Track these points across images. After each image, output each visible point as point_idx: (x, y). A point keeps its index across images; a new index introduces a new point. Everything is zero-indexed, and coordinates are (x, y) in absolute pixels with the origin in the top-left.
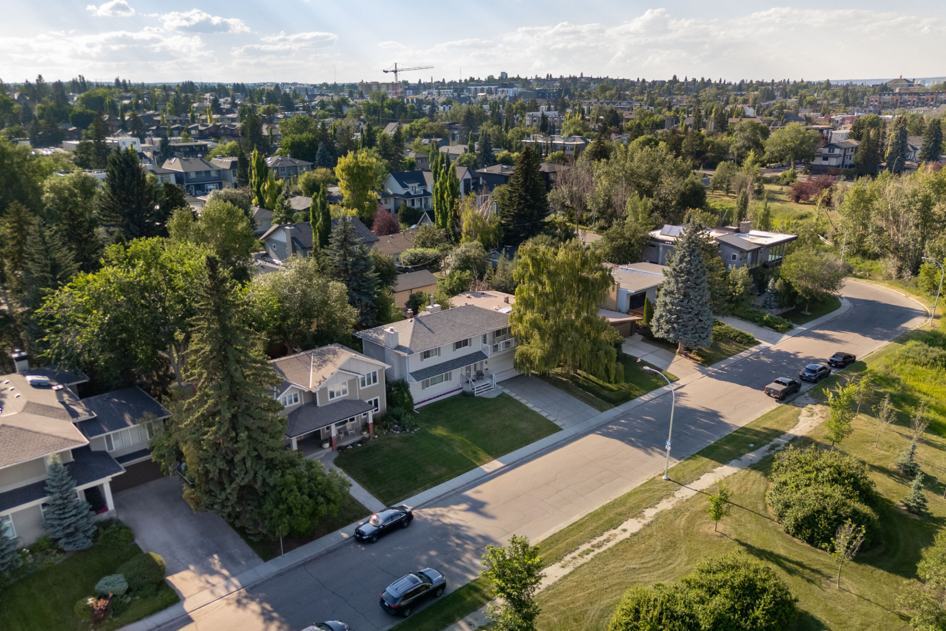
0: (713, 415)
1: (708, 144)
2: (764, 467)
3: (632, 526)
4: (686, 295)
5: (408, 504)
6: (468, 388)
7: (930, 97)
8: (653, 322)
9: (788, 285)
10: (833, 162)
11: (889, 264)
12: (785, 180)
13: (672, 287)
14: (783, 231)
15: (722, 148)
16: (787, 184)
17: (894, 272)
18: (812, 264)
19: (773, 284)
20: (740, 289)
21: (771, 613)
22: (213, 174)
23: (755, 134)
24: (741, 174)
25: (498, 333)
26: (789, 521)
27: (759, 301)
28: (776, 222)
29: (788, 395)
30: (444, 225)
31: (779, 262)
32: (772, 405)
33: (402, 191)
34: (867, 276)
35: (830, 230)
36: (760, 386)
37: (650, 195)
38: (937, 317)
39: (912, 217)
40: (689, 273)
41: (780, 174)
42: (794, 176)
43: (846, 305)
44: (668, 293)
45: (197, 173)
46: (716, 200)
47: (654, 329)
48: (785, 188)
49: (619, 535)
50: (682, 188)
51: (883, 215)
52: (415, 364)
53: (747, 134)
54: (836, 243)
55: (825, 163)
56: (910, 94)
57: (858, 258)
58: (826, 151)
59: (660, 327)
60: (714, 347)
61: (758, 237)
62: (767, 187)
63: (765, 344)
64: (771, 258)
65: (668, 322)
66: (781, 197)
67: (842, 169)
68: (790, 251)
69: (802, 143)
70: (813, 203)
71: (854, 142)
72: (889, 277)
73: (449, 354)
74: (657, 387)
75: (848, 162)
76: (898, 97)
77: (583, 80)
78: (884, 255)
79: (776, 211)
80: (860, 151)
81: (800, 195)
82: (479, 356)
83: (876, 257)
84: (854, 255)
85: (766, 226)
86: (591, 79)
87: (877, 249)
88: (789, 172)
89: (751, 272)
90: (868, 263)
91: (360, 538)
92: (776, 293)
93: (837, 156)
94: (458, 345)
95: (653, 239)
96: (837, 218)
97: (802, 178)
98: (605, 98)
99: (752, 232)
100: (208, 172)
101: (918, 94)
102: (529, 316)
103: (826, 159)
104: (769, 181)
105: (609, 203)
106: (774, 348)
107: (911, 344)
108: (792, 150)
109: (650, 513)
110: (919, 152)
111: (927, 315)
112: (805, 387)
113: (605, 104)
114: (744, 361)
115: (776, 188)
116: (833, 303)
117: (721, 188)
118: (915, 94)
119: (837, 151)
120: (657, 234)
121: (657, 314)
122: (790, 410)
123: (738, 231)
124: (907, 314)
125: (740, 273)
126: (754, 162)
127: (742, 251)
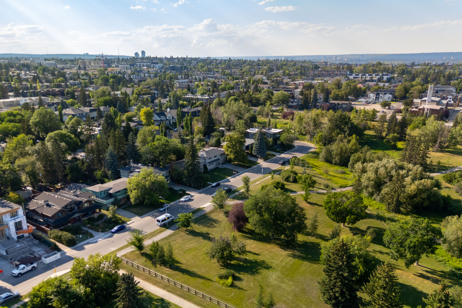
0: (269, 168)
1: (253, 98)
2: (279, 174)
3: (258, 182)
4: (260, 144)
5: (220, 182)
6: (217, 167)
7: (331, 72)
8: (253, 152)
9: (282, 142)
10: (295, 104)
11: (308, 137)
12: (280, 111)
13: (257, 143)
14: (280, 129)
15: (258, 99)
16: (281, 112)
17: (309, 139)
18: (287, 137)
19: (279, 142)
20: (271, 144)
21: (281, 185)
22: (84, 114)
23: (269, 94)
24: (266, 109)
25: (221, 154)
26: (284, 179)
27: (276, 147)
28: (278, 126)
29: (284, 164)
30: (187, 130)
31: (280, 137)
32: (280, 166)
33: (159, 119)
34: (304, 140)
35: (293, 127)
36: (277, 163)
37: (241, 119)
38: (316, 148)
39: (312, 124)
40: (260, 139)
41: (278, 108)
42: (283, 109)
43: (296, 147)
44: (256, 144)
45: (79, 114)
46: (260, 119)
47: (253, 153)
48: (280, 114)
49: (256, 183)
50: (249, 116)
51: (306, 123)
52: (208, 161)
53: (266, 94)
54: (295, 131)
55: (292, 104)
56: (324, 71)
57: (301, 136)
58: (292, 100)
59: (255, 152)
60: (267, 157)
61: (274, 131)
62: (275, 114)
63: (278, 156)
64: (278, 136)
65: (257, 151)
66: (279, 117)
67: (298, 106)
68: (282, 134)
69: (284, 98)
70: (288, 119)
71: (301, 97)
72: (308, 140)
73: (213, 159)
74: (256, 165)
75: (300, 104)
76: (320, 72)
77: (188, 59)
78: (307, 135)
79: (278, 122)
80: (303, 100)
81: (285, 116)
82: (219, 159)
83: (305, 135)
84: (300, 135)
85: (276, 128)
86: (192, 59)
87: (304, 133)
88: (281, 108)
89: (273, 139)
90: (303, 137)
91: (213, 187)
92: (279, 144)
93: (296, 102)
94: (215, 157)
95: (248, 132)
96: (295, 123)
97: (285, 110)
98: (203, 71)
99: (273, 129)
100: (82, 114)
101: (327, 71)
102: (229, 150)
103: (292, 103)
104: (275, 111)
105: (228, 122)
106: (280, 157)
107: (309, 154)
108: (281, 100)
109: (261, 181)
110: (322, 99)
111: (314, 148)
112: (287, 163)
113: (204, 74)
114: (274, 159)
115: (277, 114)
116: (293, 147)
117: (260, 115)
118: (326, 71)
119: (296, 100)
120: (248, 131)
121: (254, 149)
122: (283, 167)
123: (269, 129)
124: (310, 148)
125: (271, 140)
126: (270, 105)
127: (270, 134)
